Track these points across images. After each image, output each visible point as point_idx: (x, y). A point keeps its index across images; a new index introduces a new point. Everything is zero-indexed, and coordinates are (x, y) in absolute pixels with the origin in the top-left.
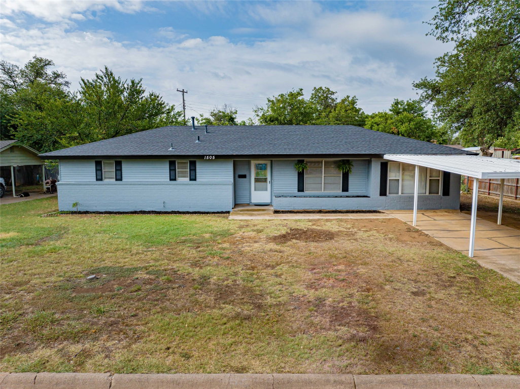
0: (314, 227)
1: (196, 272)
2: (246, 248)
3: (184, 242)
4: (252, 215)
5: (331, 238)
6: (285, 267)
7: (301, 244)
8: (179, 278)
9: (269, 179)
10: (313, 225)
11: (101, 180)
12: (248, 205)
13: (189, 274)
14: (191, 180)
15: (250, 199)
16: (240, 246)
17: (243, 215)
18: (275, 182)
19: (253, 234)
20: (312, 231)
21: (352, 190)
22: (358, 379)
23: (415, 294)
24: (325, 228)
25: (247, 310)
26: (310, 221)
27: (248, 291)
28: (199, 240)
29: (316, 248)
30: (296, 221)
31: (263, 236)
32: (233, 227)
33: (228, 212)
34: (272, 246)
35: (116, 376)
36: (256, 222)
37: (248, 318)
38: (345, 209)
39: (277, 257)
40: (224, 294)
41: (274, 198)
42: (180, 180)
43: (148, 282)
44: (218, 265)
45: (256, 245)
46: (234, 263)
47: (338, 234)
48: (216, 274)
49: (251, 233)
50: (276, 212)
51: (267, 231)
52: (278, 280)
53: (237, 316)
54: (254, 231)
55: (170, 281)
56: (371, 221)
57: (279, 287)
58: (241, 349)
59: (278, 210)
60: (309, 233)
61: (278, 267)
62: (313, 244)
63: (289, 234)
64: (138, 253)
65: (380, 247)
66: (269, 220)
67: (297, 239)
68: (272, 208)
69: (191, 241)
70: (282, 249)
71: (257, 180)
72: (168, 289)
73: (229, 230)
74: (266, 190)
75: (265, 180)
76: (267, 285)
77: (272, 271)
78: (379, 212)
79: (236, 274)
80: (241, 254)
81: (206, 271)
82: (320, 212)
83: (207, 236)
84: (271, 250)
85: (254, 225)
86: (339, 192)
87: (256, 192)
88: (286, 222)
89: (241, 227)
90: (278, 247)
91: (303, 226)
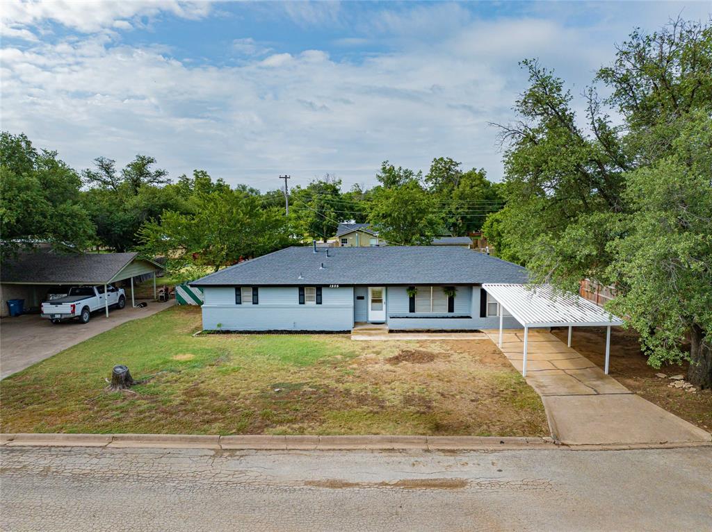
0: (421, 349)
1: (341, 387)
2: (370, 368)
3: (323, 362)
4: (370, 335)
5: (432, 360)
6: (397, 383)
7: (409, 365)
8: (331, 391)
9: (384, 301)
10: (421, 346)
11: (240, 303)
12: (366, 323)
13: (336, 388)
14: (317, 303)
15: (367, 318)
16: (365, 367)
17: (362, 334)
18: (389, 305)
19: (373, 356)
20: (419, 352)
21: (457, 312)
22: (428, 437)
23: (472, 401)
24: (429, 350)
25: (376, 409)
26: (418, 342)
27: (375, 398)
28: (333, 361)
29: (419, 368)
30: (407, 342)
31: (381, 357)
32: (357, 349)
33: (349, 332)
34: (388, 367)
35: (321, 436)
36: (375, 344)
37: (377, 413)
38: (450, 329)
39: (392, 376)
40: (361, 400)
41: (389, 319)
42: (308, 303)
43: (313, 393)
44: (353, 382)
45: (377, 366)
46: (363, 380)
47: (437, 356)
48: (355, 388)
49: (372, 355)
50: (391, 331)
51: (384, 352)
52: (393, 391)
53: (371, 412)
54: (373, 352)
55: (326, 393)
56: (468, 341)
57: (393, 396)
58: (375, 426)
59: (393, 329)
60: (416, 355)
61: (393, 383)
62: (418, 365)
63: (400, 356)
64: (295, 373)
65: (465, 368)
66: (385, 341)
67: (406, 360)
68: (387, 328)
69: (329, 362)
70: (396, 369)
71: (373, 301)
72: (328, 397)
73: (354, 352)
74: (382, 310)
75: (380, 301)
76: (386, 395)
77: (389, 386)
78: (479, 332)
79: (366, 388)
80: (367, 373)
81: (347, 385)
82: (428, 331)
83: (339, 357)
84: (387, 370)
85: (374, 347)
86: (446, 313)
87: (373, 311)
88: (399, 343)
89: (363, 349)
90: (392, 368)
91: (413, 347)
